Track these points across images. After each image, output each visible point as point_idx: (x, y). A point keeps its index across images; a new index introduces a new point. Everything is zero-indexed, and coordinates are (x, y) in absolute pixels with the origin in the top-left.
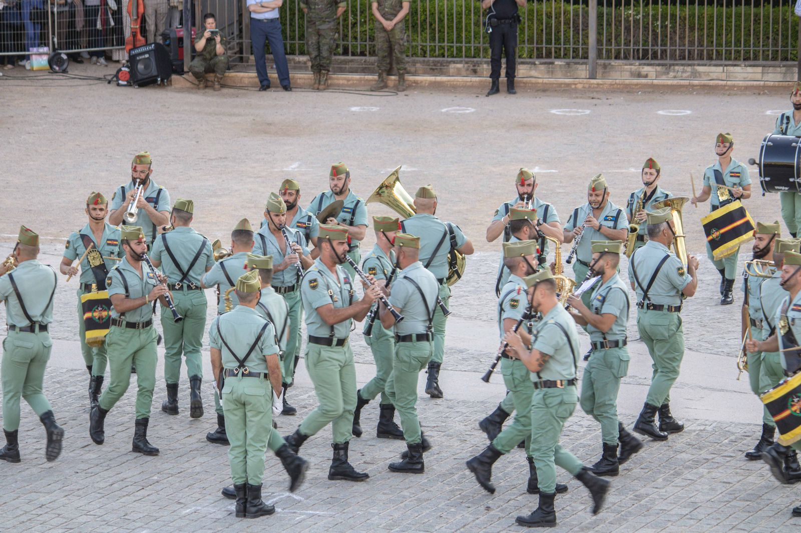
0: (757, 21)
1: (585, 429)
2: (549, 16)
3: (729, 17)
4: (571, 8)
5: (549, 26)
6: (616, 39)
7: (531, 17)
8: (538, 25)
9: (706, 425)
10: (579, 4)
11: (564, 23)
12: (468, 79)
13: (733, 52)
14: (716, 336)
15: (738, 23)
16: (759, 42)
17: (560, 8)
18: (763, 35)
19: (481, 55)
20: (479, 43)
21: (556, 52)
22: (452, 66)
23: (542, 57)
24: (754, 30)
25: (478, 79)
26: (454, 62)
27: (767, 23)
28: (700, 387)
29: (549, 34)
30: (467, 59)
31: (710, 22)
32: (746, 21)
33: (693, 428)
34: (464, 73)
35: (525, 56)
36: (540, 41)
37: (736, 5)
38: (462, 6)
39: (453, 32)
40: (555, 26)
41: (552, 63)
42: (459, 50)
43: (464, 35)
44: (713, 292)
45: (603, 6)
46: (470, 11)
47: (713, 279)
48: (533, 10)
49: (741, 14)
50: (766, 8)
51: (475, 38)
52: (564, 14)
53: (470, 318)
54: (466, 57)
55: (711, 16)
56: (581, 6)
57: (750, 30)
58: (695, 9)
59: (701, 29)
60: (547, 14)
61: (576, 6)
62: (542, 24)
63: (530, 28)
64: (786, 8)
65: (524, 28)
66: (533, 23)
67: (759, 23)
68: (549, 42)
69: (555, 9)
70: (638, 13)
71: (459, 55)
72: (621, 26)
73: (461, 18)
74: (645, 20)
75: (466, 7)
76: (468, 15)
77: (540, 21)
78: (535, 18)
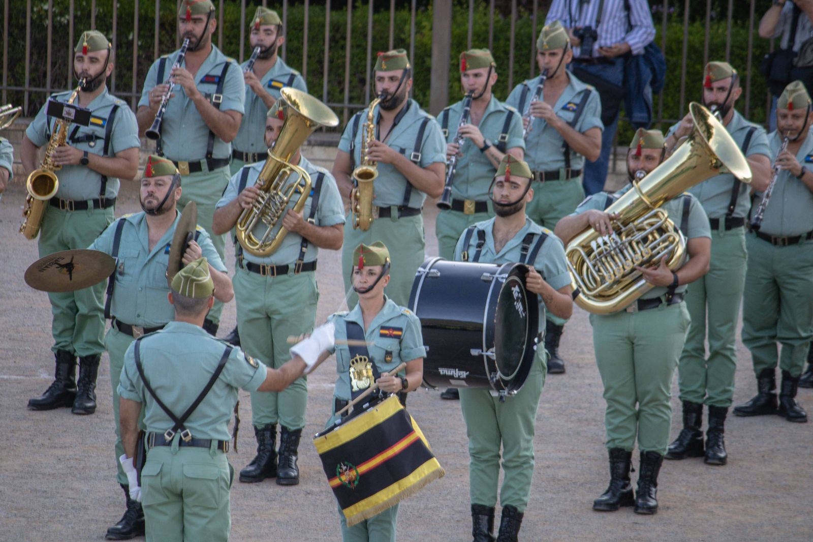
0: (337, 41)
6: (10, 69)
15: (295, 44)
16: (342, 91)
18: (353, 75)
24: (331, 61)
27: (359, 47)
32: (312, 40)
49: (302, 23)
50: (359, 13)
57: (321, 62)
64: (404, 14)
67: (343, 48)
70: (64, 11)
72: (24, 39)
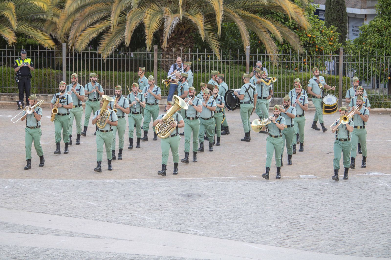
1: (61, 257)
2: (45, 75)
3: (124, 76)
4: (55, 71)
5: (45, 79)
7: (37, 75)
8: (40, 79)
9: (114, 255)
10: (58, 70)
11: (52, 78)
12: (9, 102)
13: (126, 91)
14: (119, 216)
17: (50, 71)
19: (15, 92)
20: (14, 87)
21: (48, 91)
22: (2, 96)
23: (42, 93)
25: (13, 102)
26: (3, 95)
28: (112, 238)
29: (45, 83)
30: (8, 94)
31: (116, 78)
33: (109, 256)
34: (7, 100)
35: (34, 92)
36: (41, 86)
37: (127, 71)
38: (6, 70)
39: (2, 81)
40: (48, 79)
41: (47, 96)
42: (5, 89)
43: (7, 83)
44: (117, 196)
45: (69, 71)
46: (10, 72)
47: (118, 191)
48: (38, 72)
49: (129, 75)
51: (12, 84)
52: (52, 74)
53: (10, 208)
54: (8, 92)
55: (116, 76)
56: (59, 71)
58: (109, 73)
59: (112, 82)
60: (44, 74)
61: (57, 71)
62: (42, 78)
63: (37, 80)
65: (34, 80)
66: (38, 78)
68: (45, 86)
69: (48, 72)
70: (84, 74)
71: (5, 92)
73: (6, 75)
74: (87, 77)
75: (8, 71)
76: (9, 74)
77: (41, 77)
78: (39, 76)
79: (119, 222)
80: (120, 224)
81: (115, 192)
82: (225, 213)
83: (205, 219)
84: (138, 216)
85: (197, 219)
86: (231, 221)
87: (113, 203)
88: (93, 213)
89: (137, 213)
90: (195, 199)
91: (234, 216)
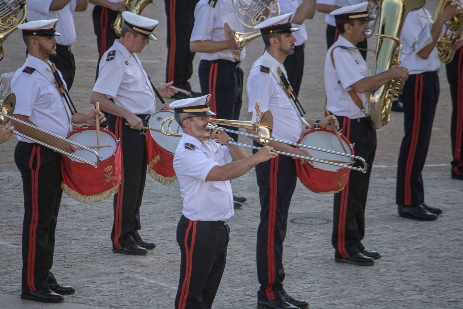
79: (84, 298)
80: (87, 306)
81: (74, 209)
82: (405, 274)
83: (342, 290)
84: (142, 280)
85: (319, 290)
86: (421, 297)
87: (67, 241)
88: (6, 273)
89: (139, 270)
90: (312, 231)
91: (432, 283)
